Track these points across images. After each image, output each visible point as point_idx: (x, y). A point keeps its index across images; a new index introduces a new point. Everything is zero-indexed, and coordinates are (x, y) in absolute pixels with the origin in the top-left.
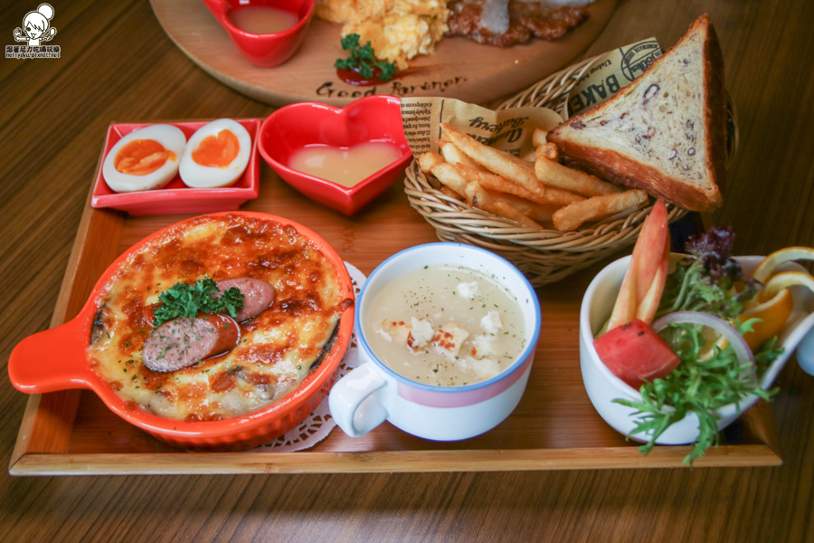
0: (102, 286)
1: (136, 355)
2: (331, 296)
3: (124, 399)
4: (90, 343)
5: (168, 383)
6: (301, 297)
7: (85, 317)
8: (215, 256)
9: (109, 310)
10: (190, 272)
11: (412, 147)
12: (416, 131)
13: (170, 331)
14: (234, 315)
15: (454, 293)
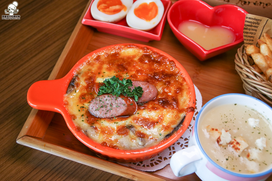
0: (78, 65)
1: (86, 105)
2: (184, 103)
3: (76, 125)
4: (67, 93)
5: (98, 123)
6: (170, 99)
7: (67, 79)
8: (134, 66)
9: (78, 79)
10: (121, 71)
11: (245, 40)
12: (249, 32)
13: (105, 99)
14: (137, 100)
15: (246, 122)
